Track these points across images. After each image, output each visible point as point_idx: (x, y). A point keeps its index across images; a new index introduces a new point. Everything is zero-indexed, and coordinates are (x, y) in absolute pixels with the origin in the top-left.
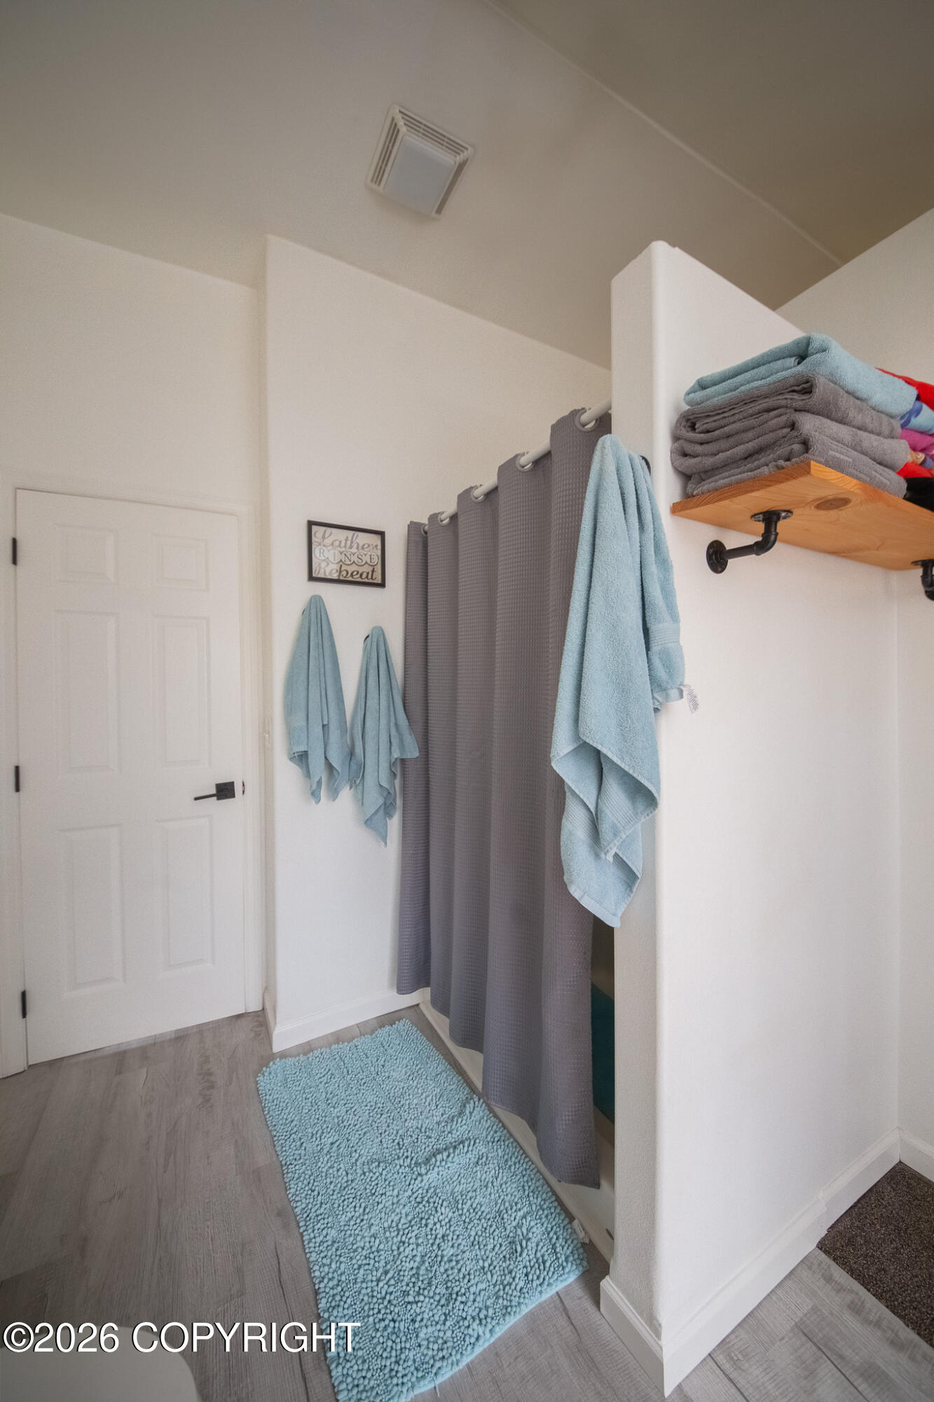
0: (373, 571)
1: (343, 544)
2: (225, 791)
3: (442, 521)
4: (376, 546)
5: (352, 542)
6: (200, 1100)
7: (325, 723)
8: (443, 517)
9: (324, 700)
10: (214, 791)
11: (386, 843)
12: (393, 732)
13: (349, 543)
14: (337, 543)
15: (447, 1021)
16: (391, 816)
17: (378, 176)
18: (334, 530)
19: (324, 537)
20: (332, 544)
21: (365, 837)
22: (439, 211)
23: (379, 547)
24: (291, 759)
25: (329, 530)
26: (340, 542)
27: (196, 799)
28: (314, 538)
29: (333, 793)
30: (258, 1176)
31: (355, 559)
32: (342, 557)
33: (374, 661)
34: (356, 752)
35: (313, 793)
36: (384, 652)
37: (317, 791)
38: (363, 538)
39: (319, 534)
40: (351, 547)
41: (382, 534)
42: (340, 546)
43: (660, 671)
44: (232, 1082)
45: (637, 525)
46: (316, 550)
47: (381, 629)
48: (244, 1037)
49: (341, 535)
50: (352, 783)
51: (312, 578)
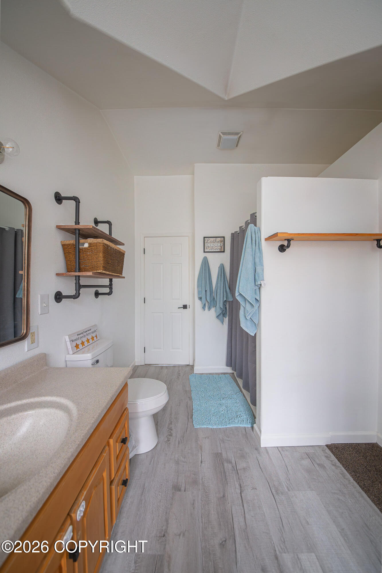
0: (221, 248)
1: (213, 242)
2: (185, 307)
3: (243, 229)
7: (206, 290)
8: (243, 227)
9: (206, 284)
10: (182, 307)
11: (223, 324)
12: (225, 293)
15: (242, 380)
16: (226, 317)
17: (219, 145)
18: (211, 238)
19: (208, 241)
20: (210, 242)
21: (217, 322)
22: (237, 146)
23: (223, 241)
24: (199, 299)
25: (209, 238)
26: (212, 241)
27: (178, 308)
28: (205, 241)
29: (209, 309)
30: (186, 391)
31: (216, 245)
32: (213, 245)
33: (220, 273)
34: (215, 298)
35: (203, 308)
36: (223, 271)
37: (204, 308)
38: (219, 239)
39: (207, 240)
40: (215, 242)
41: (224, 237)
42: (212, 242)
43: (257, 277)
44: (184, 376)
45: (255, 245)
46: (206, 244)
47: (223, 264)
48: (188, 369)
49: (212, 239)
50: (214, 307)
51: (204, 252)
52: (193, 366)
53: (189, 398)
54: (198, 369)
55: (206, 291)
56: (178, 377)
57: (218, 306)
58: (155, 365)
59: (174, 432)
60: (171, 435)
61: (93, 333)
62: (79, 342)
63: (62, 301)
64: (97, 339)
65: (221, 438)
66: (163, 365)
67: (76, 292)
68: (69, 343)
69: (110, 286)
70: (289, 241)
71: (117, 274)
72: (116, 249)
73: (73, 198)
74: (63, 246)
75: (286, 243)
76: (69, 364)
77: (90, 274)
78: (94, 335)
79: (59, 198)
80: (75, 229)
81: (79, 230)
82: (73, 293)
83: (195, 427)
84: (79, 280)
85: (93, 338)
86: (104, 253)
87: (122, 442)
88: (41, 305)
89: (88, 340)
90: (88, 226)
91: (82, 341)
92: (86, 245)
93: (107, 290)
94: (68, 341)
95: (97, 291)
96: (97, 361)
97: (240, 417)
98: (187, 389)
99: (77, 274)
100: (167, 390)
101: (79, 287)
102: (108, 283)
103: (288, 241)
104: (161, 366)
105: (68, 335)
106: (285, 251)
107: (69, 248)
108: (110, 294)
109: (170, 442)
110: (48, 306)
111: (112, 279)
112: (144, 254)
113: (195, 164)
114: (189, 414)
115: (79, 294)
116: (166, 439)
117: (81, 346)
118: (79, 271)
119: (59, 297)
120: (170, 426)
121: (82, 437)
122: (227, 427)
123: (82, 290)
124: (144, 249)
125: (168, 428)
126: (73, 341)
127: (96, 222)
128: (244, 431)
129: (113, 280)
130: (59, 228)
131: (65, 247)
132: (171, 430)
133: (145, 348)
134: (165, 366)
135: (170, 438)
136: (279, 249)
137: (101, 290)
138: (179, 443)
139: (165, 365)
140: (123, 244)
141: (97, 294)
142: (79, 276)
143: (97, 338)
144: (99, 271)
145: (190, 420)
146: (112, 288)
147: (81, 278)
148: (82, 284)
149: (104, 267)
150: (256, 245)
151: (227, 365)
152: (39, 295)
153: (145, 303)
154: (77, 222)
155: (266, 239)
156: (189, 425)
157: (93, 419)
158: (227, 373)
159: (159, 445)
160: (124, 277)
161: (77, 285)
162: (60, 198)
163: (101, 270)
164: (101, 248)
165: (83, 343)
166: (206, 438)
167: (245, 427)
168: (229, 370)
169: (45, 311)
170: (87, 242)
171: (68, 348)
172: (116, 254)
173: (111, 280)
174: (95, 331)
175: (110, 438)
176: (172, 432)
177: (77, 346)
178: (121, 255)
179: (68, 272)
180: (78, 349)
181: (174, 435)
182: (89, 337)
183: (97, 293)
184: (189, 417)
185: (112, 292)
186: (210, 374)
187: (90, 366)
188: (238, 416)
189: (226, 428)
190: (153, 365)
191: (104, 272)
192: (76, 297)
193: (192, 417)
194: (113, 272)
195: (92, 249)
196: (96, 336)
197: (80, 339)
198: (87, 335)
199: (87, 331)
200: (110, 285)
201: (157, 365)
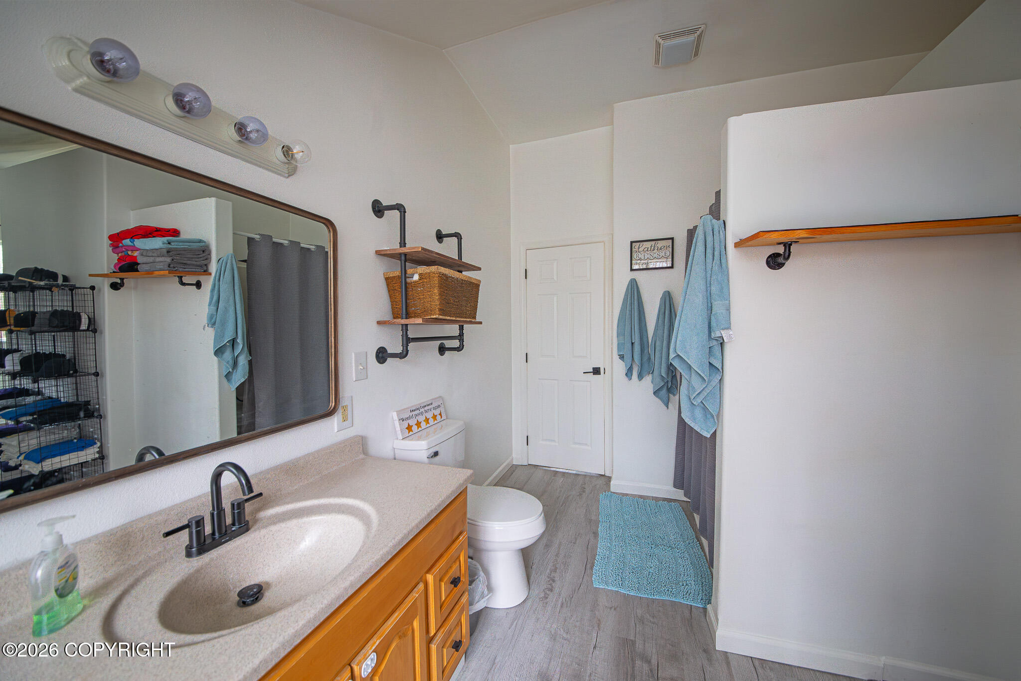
0: (667, 260)
1: (649, 249)
2: (596, 371)
4: (669, 246)
5: (654, 247)
6: (578, 494)
7: (633, 341)
9: (633, 330)
10: (592, 370)
11: (668, 408)
13: (653, 248)
14: (646, 249)
16: (674, 395)
17: (657, 61)
18: (644, 243)
19: (639, 248)
20: (643, 250)
21: (656, 402)
22: (697, 54)
23: (671, 247)
24: (620, 357)
25: (642, 243)
26: (648, 248)
27: (584, 373)
28: (633, 250)
29: (640, 377)
30: (590, 521)
31: (656, 255)
32: (649, 256)
33: (663, 310)
34: (652, 357)
35: (626, 374)
36: (669, 305)
37: (629, 373)
38: (660, 244)
39: (637, 247)
40: (654, 250)
41: (672, 239)
42: (647, 250)
43: (713, 324)
44: (591, 493)
45: (711, 257)
46: (635, 256)
47: (669, 293)
48: (601, 482)
49: (648, 245)
50: (649, 373)
51: (632, 270)
52: (609, 478)
53: (594, 533)
54: (616, 485)
55: (632, 343)
56: (581, 495)
57: (656, 372)
58: (544, 468)
59: (557, 586)
60: (551, 590)
61: (435, 409)
62: (412, 422)
63: (388, 360)
64: (442, 420)
65: (639, 615)
66: (557, 470)
67: (403, 348)
68: (397, 423)
69: (461, 337)
70: (788, 246)
71: (465, 319)
72: (462, 280)
73: (396, 207)
74: (387, 279)
75: (781, 250)
76: (399, 454)
77: (420, 321)
78: (437, 412)
79: (378, 209)
80: (400, 254)
81: (405, 255)
82: (399, 349)
83: (595, 586)
84: (407, 330)
85: (435, 417)
86: (440, 287)
87: (452, 583)
88: (355, 366)
89: (427, 420)
90: (416, 247)
91: (417, 420)
92: (416, 277)
93: (456, 343)
94: (396, 420)
95: (442, 344)
96: (436, 454)
97: (685, 584)
98: (593, 518)
99: (404, 321)
100: (543, 515)
101: (407, 340)
102: (457, 333)
103: (785, 245)
104: (554, 471)
105: (397, 411)
106: (781, 267)
107: (393, 282)
108: (459, 349)
109: (548, 600)
110: (366, 368)
111: (463, 326)
112: (526, 278)
113: (615, 105)
114: (589, 561)
115: (407, 351)
116: (542, 595)
117: (415, 428)
118: (406, 318)
119: (382, 355)
120: (553, 574)
121: (370, 563)
122: (654, 598)
123: (411, 345)
124: (526, 270)
125: (548, 577)
126: (403, 420)
127: (440, 237)
128: (687, 613)
129: (465, 326)
130: (379, 253)
131: (389, 280)
132: (554, 581)
133: (527, 437)
134: (561, 472)
135: (549, 595)
136: (768, 263)
137: (448, 344)
138: (562, 607)
139: (561, 470)
140: (479, 269)
141: (442, 350)
142: (407, 325)
143: (441, 417)
144: (434, 317)
145: (588, 571)
146: (463, 339)
147: (409, 327)
148: (411, 336)
149: (440, 310)
150: (715, 259)
151: (675, 486)
152: (353, 354)
153: (527, 362)
154: (403, 243)
155: (737, 245)
156: (585, 580)
157: (393, 541)
158: (675, 500)
159: (529, 603)
160: (481, 323)
161: (405, 337)
162: (380, 209)
163: (436, 315)
164: (436, 281)
165: (418, 424)
166: (611, 608)
167: (691, 605)
168: (680, 495)
169: (363, 375)
170: (417, 273)
171: (397, 430)
172: (461, 287)
173: (461, 328)
174: (439, 406)
175: (428, 571)
176: (554, 585)
177: (409, 428)
178: (475, 286)
179: (394, 318)
180: (411, 433)
181: (556, 590)
182: (429, 415)
183: (443, 347)
184: (588, 566)
185: (463, 346)
186: (641, 497)
187: (426, 460)
188: (681, 584)
189: (653, 600)
190: (541, 468)
191: (441, 317)
192: (403, 355)
193: (592, 568)
194: (458, 317)
195: (423, 282)
196: (440, 414)
197: (414, 417)
198: (426, 412)
199: (425, 406)
200: (460, 335)
201: (549, 469)
